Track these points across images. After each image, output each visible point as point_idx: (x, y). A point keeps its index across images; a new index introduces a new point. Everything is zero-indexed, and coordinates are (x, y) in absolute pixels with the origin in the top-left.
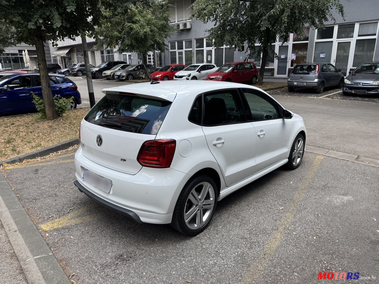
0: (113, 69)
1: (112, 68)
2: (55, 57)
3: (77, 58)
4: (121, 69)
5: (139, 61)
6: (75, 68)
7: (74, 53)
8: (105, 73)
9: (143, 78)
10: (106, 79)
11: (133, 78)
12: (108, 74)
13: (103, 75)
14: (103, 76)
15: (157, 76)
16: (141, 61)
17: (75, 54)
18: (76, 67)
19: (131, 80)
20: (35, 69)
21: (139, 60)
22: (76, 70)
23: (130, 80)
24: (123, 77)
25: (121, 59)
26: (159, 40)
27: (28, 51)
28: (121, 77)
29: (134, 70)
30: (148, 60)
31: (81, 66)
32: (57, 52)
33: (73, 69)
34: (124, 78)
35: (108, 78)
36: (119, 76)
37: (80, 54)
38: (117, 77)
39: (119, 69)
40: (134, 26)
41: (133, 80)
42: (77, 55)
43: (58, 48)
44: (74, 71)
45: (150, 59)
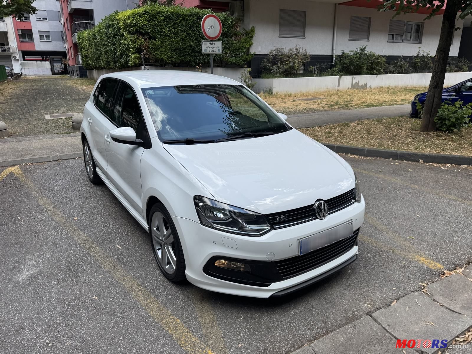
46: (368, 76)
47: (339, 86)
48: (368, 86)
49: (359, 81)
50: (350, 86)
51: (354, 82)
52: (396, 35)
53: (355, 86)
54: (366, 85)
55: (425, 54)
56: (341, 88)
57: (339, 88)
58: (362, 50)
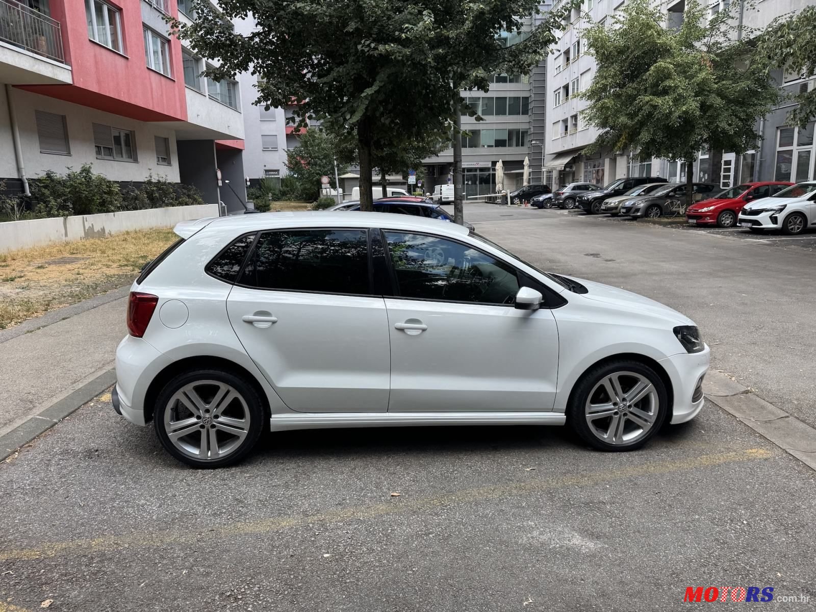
0: (626, 194)
1: (627, 191)
2: (550, 172)
3: (585, 172)
4: (643, 193)
5: (702, 176)
6: (563, 193)
7: (581, 162)
8: (607, 203)
9: (681, 213)
10: (609, 215)
11: (661, 214)
12: (612, 204)
13: (603, 207)
14: (603, 210)
15: (705, 209)
16: (706, 175)
17: (583, 165)
18: (564, 191)
19: (656, 219)
20: (502, 196)
21: (702, 174)
22: (563, 196)
23: (653, 217)
24: (638, 210)
25: (665, 172)
26: (727, 127)
27: (503, 162)
28: (633, 210)
29: (667, 196)
30: (722, 174)
31: (574, 188)
32: (551, 162)
33: (559, 194)
34: (639, 214)
35: (613, 213)
36: (629, 209)
37: (590, 165)
38: (624, 210)
39: (639, 195)
40: (659, 101)
41: (659, 217)
42: (586, 167)
43: (555, 155)
44: (558, 199)
45: (728, 170)
46: (103, 216)
47: (66, 235)
48: (107, 231)
49: (92, 225)
50: (83, 235)
51: (87, 228)
52: (104, 147)
53: (89, 233)
54: (103, 230)
55: (162, 180)
56: (71, 237)
57: (68, 239)
58: (86, 171)
